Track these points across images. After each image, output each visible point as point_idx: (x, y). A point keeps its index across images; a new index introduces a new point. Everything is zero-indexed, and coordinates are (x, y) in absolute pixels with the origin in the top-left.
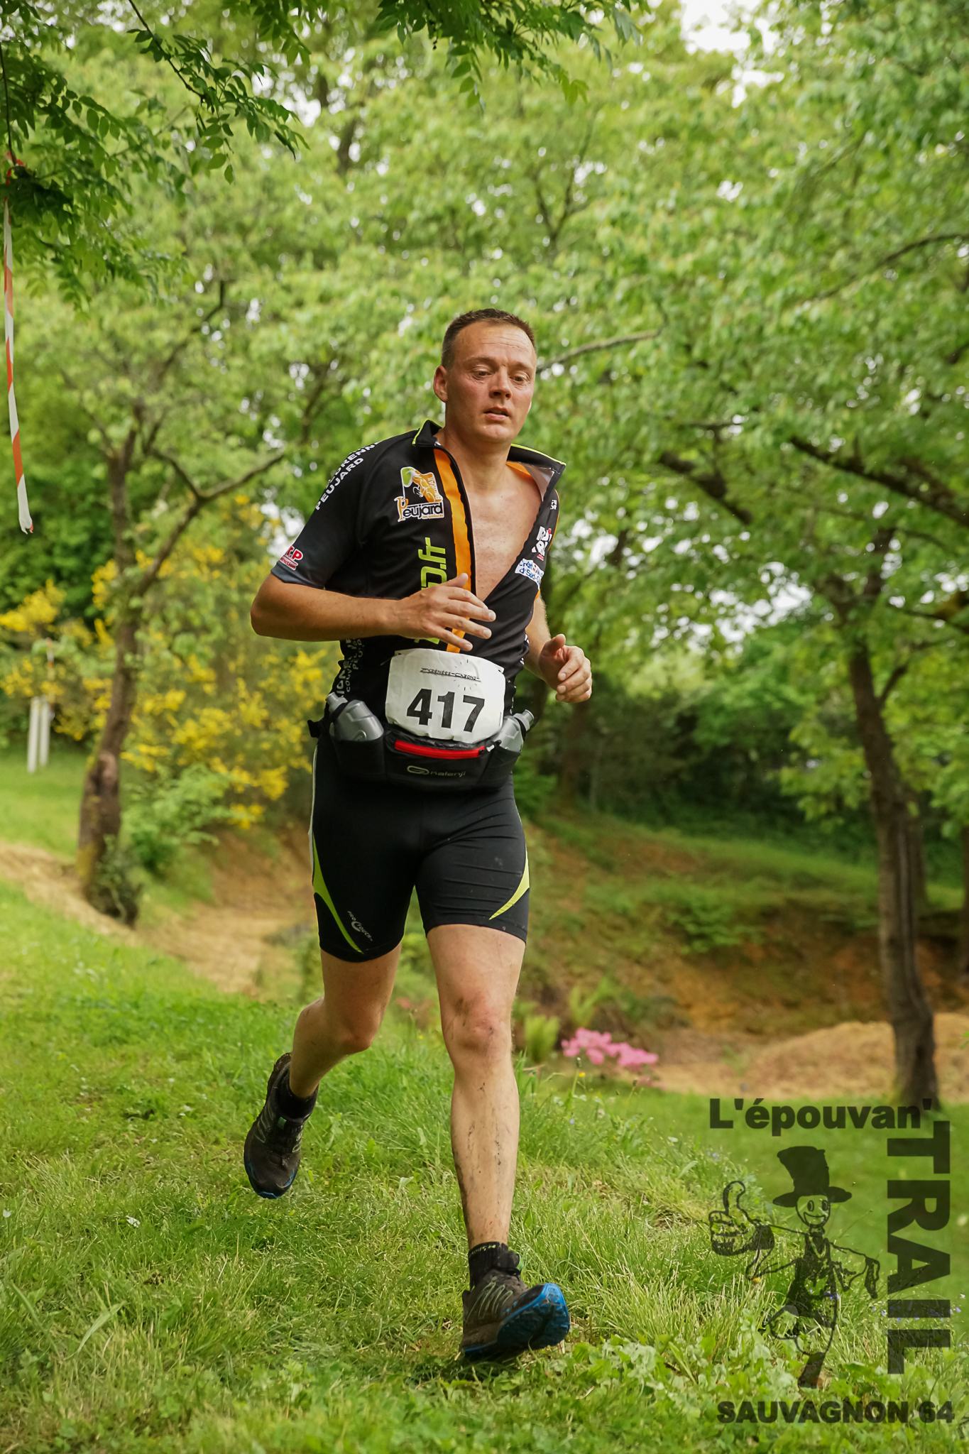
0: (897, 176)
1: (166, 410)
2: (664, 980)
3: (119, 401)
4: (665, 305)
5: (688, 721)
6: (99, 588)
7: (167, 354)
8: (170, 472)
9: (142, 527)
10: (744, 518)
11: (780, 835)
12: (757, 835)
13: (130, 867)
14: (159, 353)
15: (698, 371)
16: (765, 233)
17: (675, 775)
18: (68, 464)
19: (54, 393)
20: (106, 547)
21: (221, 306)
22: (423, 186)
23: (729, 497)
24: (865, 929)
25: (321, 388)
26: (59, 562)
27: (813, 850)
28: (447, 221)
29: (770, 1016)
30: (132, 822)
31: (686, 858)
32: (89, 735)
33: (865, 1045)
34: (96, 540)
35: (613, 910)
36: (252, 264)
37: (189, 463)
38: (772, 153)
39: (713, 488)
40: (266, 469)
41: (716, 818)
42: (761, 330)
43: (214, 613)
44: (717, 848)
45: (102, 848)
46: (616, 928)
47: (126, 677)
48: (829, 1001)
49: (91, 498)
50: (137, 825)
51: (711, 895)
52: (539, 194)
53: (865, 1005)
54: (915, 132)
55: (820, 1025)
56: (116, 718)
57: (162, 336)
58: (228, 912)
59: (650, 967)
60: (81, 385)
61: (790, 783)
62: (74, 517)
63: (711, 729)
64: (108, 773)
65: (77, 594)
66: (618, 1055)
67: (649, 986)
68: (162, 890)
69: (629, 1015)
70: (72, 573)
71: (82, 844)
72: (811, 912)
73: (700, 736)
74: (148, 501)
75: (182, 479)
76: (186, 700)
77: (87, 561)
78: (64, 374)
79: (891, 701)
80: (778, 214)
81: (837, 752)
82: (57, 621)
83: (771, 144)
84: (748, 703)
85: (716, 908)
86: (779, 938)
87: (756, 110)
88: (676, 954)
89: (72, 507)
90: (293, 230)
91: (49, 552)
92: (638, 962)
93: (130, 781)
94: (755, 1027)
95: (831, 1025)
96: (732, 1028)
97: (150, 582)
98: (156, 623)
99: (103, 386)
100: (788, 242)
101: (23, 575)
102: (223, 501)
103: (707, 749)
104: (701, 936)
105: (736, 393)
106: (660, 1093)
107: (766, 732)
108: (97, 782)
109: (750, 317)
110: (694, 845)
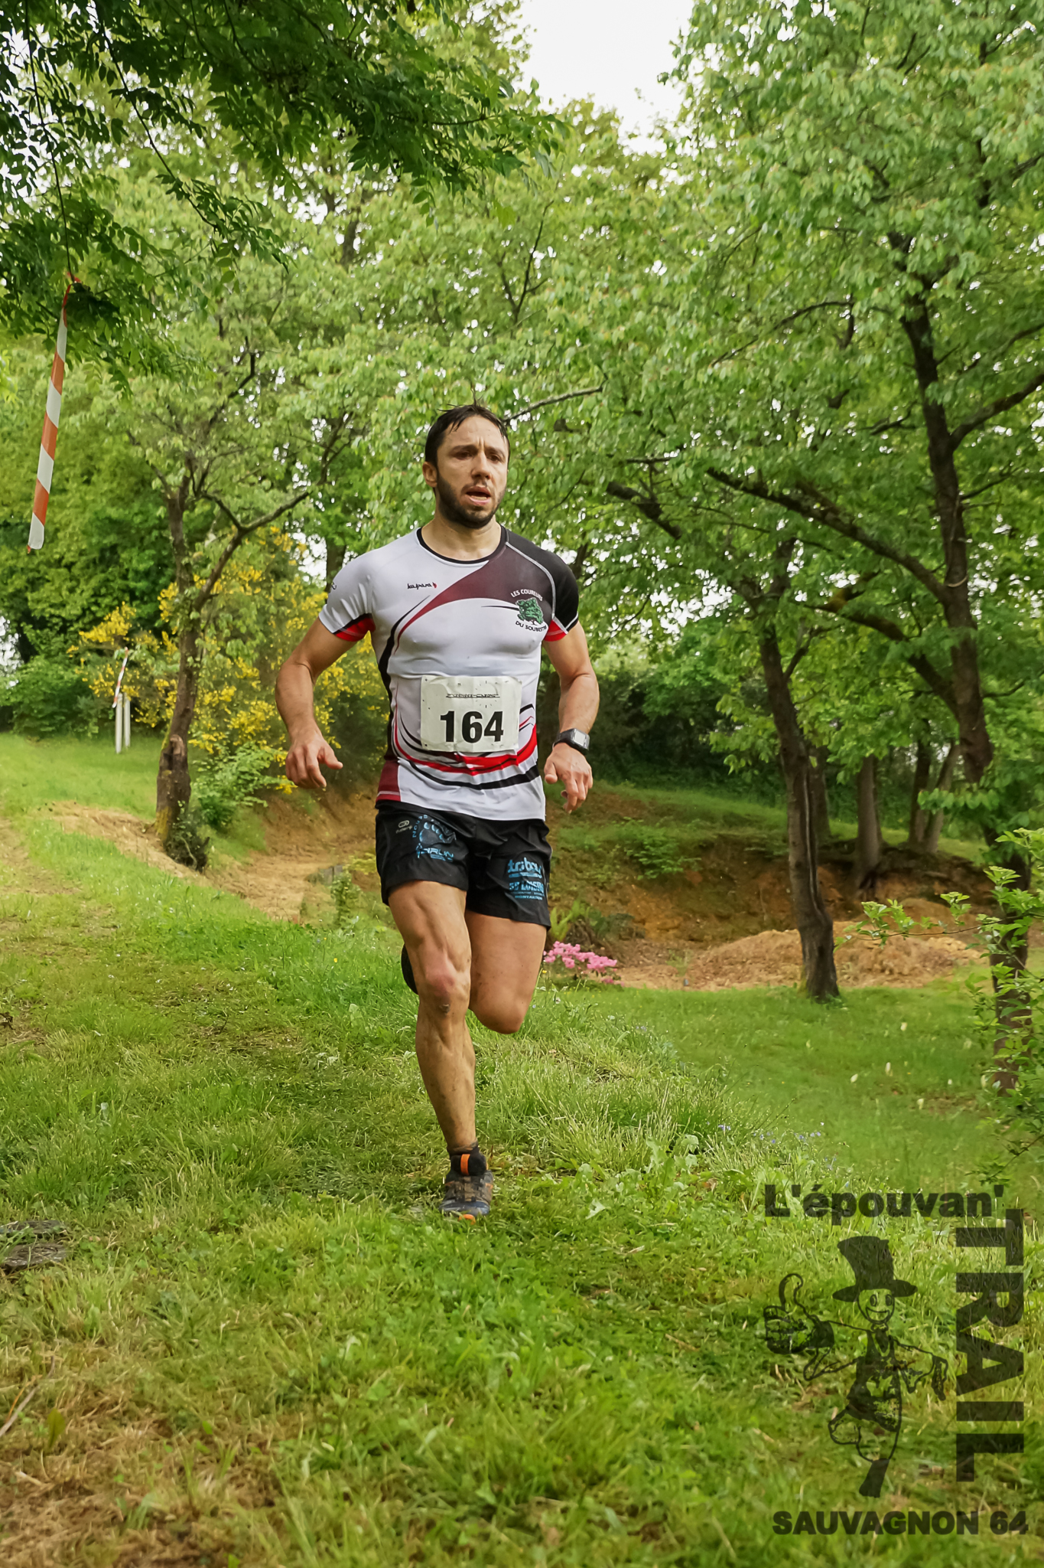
0: (789, 255)
1: (211, 461)
2: (624, 902)
3: (174, 454)
4: (604, 366)
5: (638, 697)
6: (163, 605)
7: (210, 415)
8: (217, 508)
9: (196, 555)
10: (674, 533)
11: (714, 785)
12: (694, 785)
13: (199, 824)
14: (204, 414)
15: (633, 417)
16: (684, 306)
17: (629, 739)
18: (136, 507)
19: (122, 448)
20: (169, 571)
21: (253, 374)
22: (410, 274)
23: (662, 517)
24: (779, 857)
25: (335, 438)
26: (132, 584)
27: (739, 796)
28: (430, 301)
29: (709, 927)
30: (199, 790)
31: (638, 805)
32: (161, 724)
33: (781, 947)
34: (161, 565)
35: (582, 847)
36: (276, 340)
37: (232, 503)
38: (689, 238)
39: (650, 509)
40: (293, 505)
41: (662, 773)
42: (682, 384)
43: (257, 622)
44: (663, 796)
45: (177, 810)
46: (585, 862)
47: (189, 675)
48: (754, 914)
49: (155, 533)
50: (203, 792)
51: (659, 834)
52: (503, 277)
53: (782, 916)
54: (799, 221)
55: (748, 933)
56: (182, 709)
57: (206, 401)
58: (277, 859)
59: (612, 892)
60: (144, 442)
61: (717, 744)
62: (142, 549)
63: (655, 703)
64: (177, 751)
65: (147, 610)
66: (587, 961)
67: (612, 907)
68: (225, 842)
69: (596, 929)
70: (143, 593)
71: (160, 808)
72: (738, 844)
73: (646, 709)
74: (199, 535)
75: (228, 516)
76: (236, 692)
77: (155, 583)
78: (130, 435)
79: (793, 677)
80: (695, 290)
81: (753, 718)
82: (130, 633)
83: (686, 232)
84: (684, 682)
85: (663, 843)
86: (714, 865)
87: (675, 205)
88: (633, 881)
89: (142, 539)
90: (308, 310)
91: (125, 577)
92: (602, 888)
93: (197, 758)
94: (695, 936)
95: (756, 933)
96: (678, 937)
97: (206, 598)
98: (211, 631)
99: (160, 443)
100: (703, 311)
101: (104, 596)
102: (260, 531)
103: (653, 719)
104: (652, 866)
105: (664, 436)
106: (620, 988)
107: (699, 704)
108: (171, 760)
109: (671, 375)
110: (645, 795)
